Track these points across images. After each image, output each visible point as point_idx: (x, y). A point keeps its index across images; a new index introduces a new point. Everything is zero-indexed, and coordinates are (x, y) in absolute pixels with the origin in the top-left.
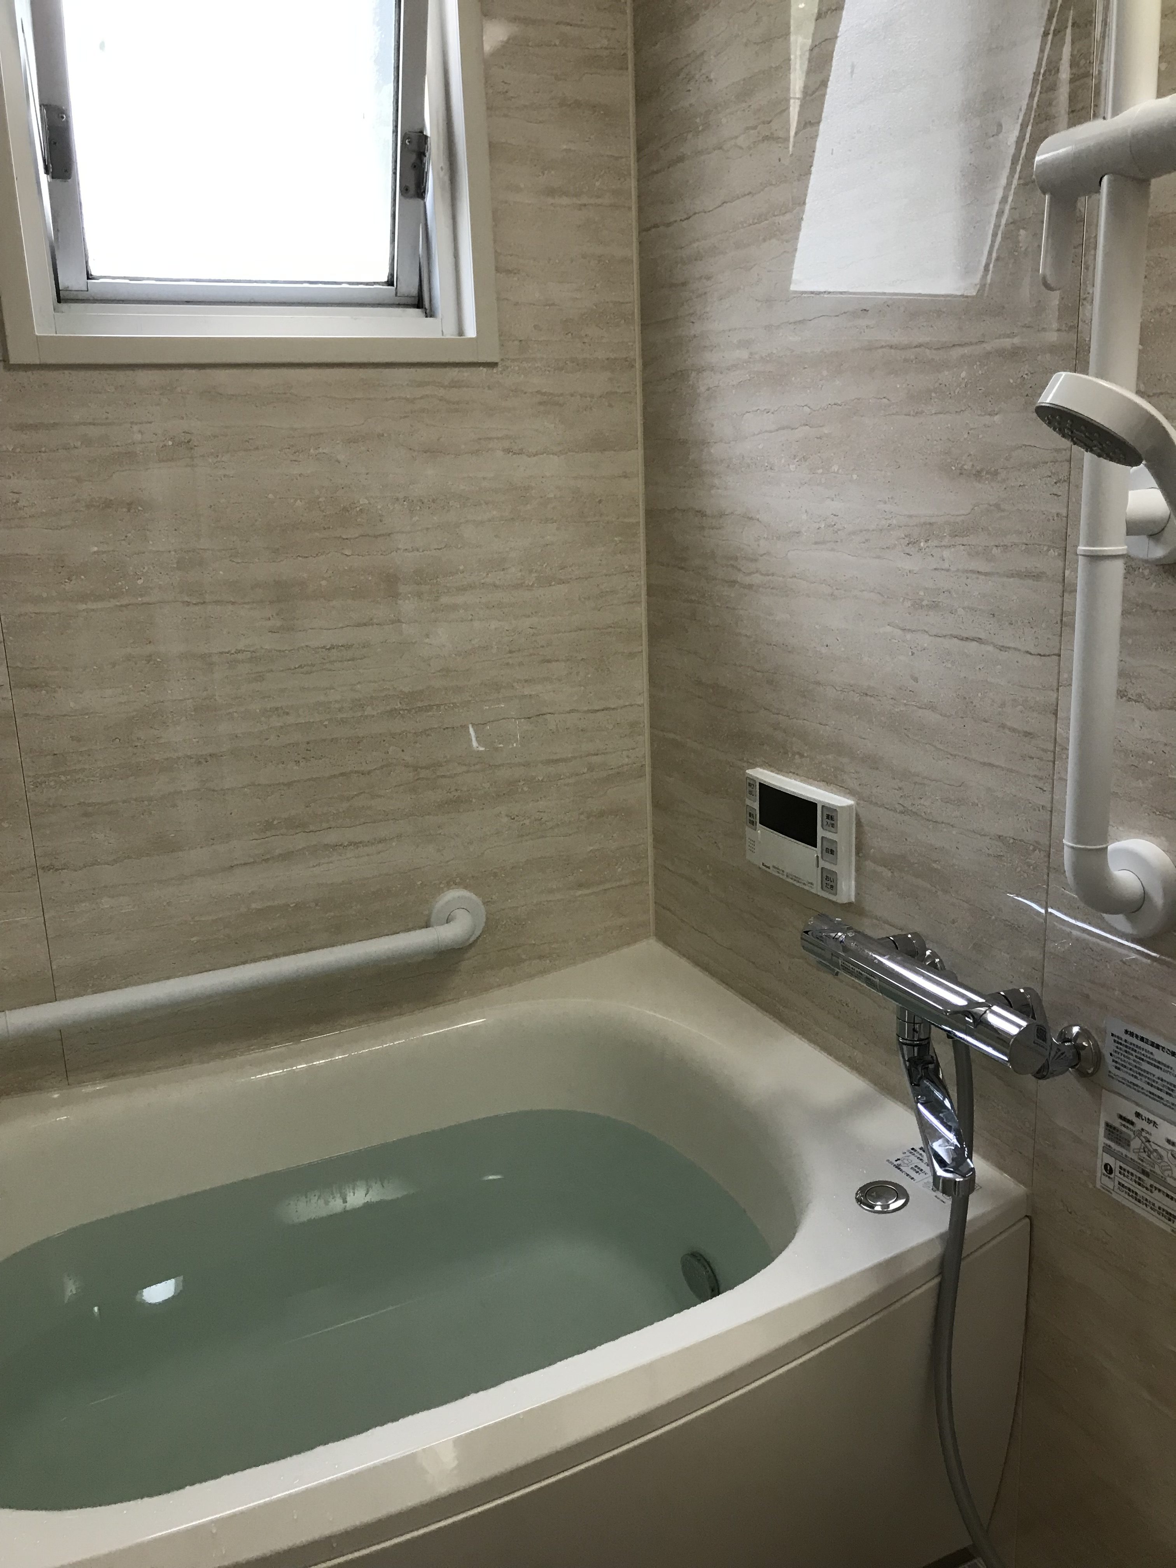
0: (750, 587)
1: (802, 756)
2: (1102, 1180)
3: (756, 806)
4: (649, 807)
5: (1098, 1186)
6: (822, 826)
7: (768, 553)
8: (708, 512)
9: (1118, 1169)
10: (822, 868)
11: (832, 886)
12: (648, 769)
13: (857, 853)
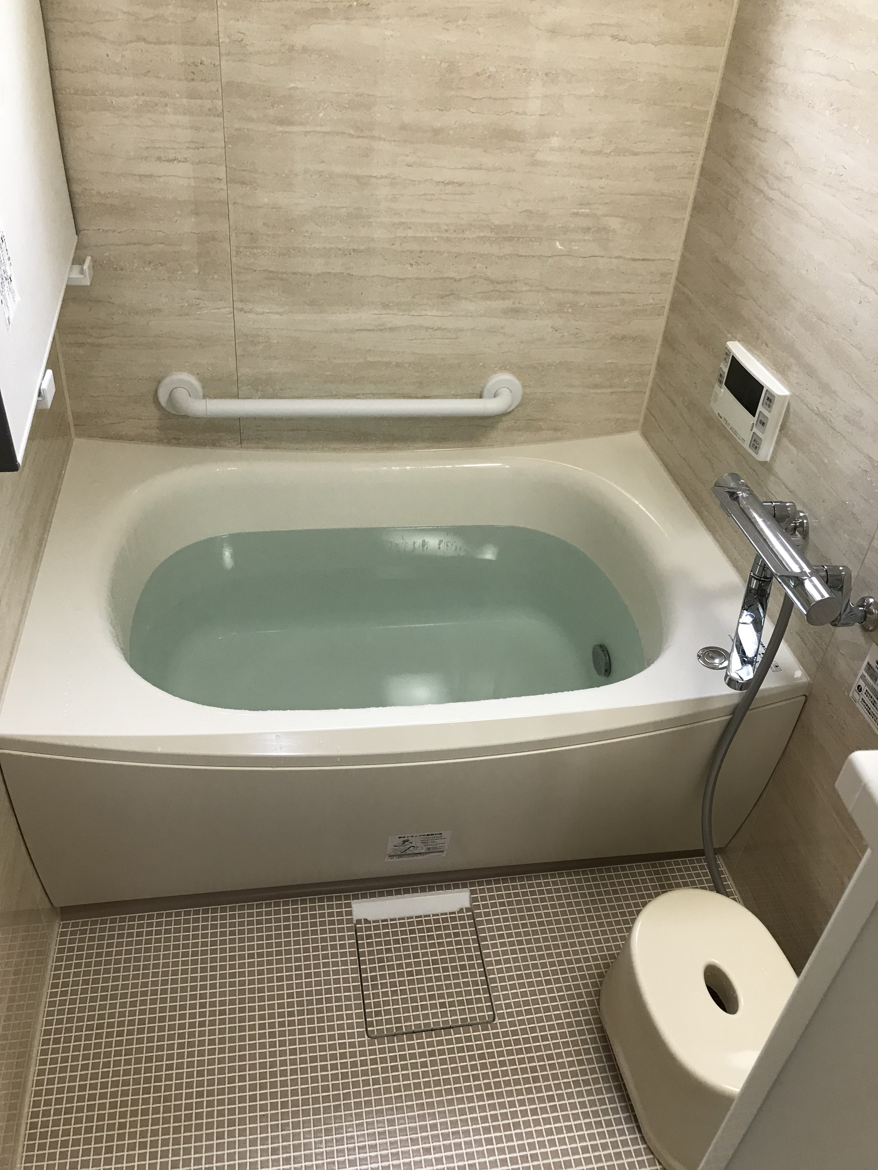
0: (771, 200)
1: (767, 345)
2: (853, 693)
3: (726, 370)
4: (660, 339)
5: (851, 695)
6: (762, 404)
7: (790, 178)
8: (759, 124)
9: (865, 691)
10: (754, 433)
11: (756, 447)
12: (666, 311)
13: (781, 430)
